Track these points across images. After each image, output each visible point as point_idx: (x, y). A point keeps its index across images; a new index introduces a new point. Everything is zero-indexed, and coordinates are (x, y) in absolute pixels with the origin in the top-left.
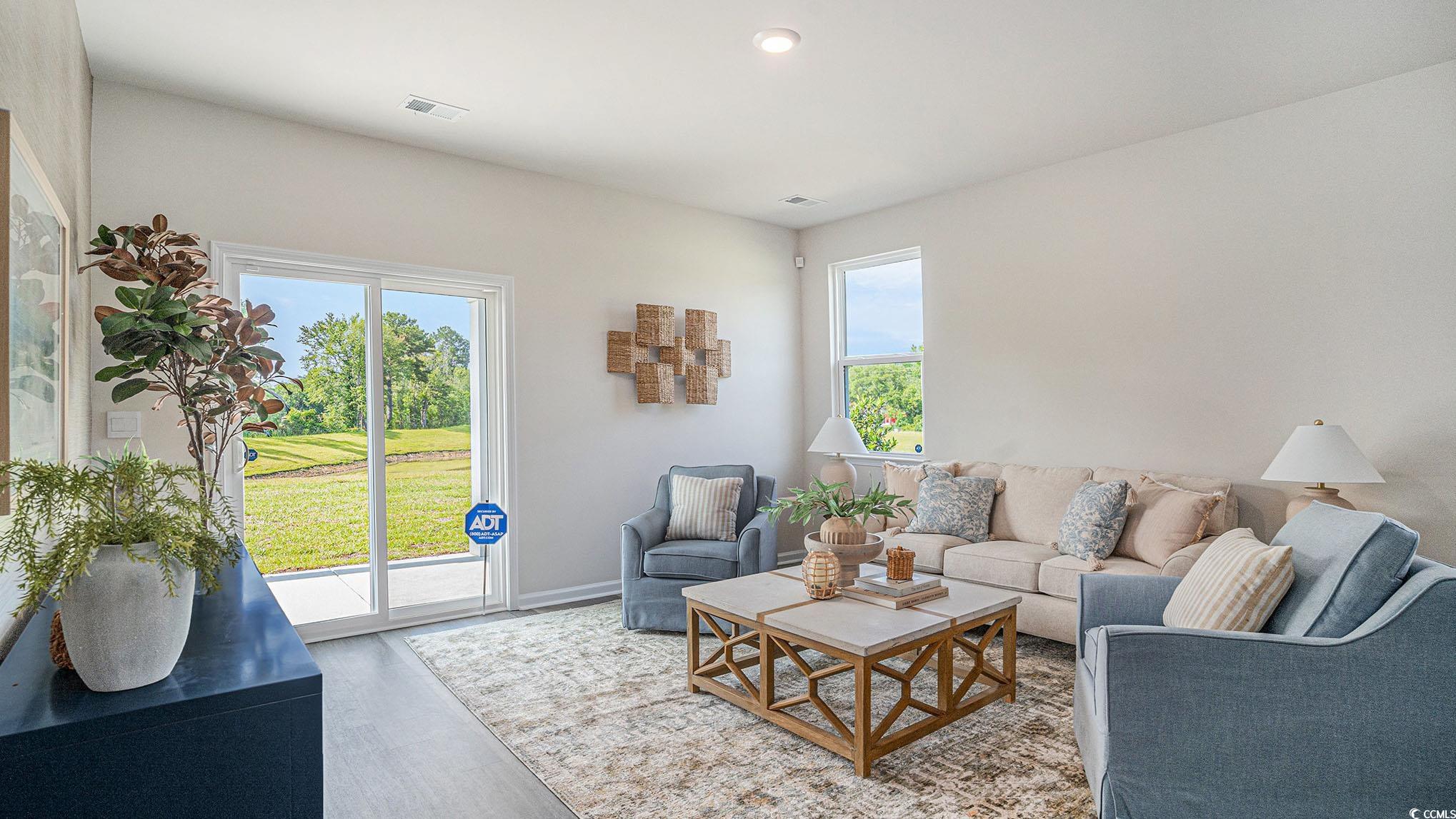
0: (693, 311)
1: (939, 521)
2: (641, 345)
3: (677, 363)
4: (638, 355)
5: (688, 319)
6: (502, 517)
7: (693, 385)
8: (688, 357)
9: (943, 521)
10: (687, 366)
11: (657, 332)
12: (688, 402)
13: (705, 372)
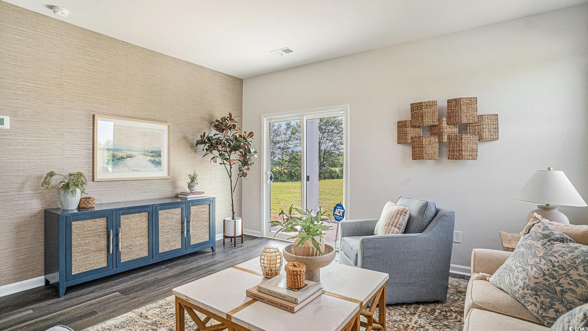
0: (452, 100)
1: (504, 281)
2: (414, 127)
3: (440, 135)
4: (412, 133)
5: (449, 106)
6: (343, 211)
7: (452, 147)
8: (448, 130)
9: (507, 283)
10: (448, 136)
11: (422, 117)
12: (449, 158)
13: (461, 138)
